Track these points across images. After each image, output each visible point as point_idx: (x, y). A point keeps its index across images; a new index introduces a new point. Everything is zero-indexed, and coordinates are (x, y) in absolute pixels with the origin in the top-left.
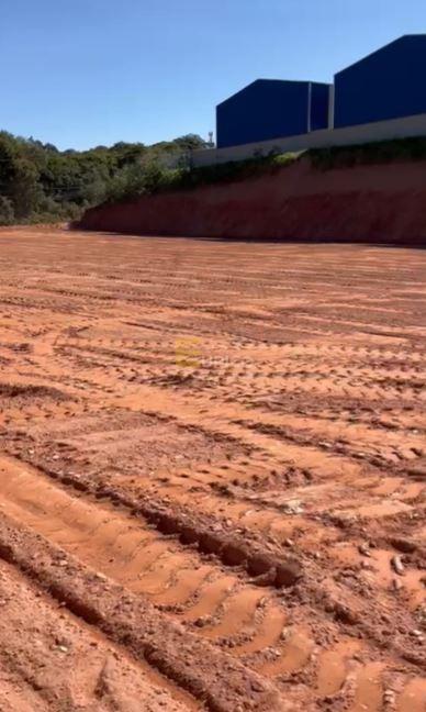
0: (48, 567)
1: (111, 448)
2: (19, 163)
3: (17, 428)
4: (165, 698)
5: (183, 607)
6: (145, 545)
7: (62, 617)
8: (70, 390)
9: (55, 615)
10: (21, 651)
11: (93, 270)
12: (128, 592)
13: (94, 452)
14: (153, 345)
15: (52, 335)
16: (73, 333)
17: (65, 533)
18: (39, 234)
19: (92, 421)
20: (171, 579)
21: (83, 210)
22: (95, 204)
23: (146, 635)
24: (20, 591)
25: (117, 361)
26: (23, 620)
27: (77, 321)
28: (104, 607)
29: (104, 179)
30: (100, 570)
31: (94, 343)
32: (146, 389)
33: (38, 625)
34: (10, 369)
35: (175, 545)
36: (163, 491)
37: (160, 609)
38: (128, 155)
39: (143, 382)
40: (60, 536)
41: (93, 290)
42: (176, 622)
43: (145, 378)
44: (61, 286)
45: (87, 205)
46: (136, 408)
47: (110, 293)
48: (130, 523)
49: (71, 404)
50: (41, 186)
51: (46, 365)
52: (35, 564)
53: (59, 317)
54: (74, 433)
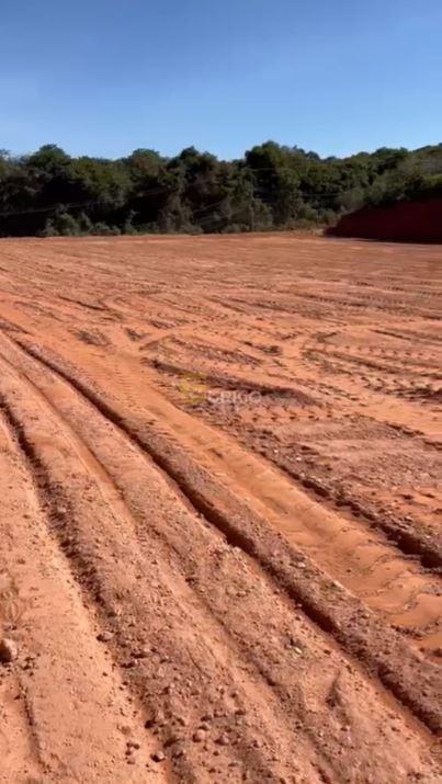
0: (287, 567)
1: (352, 457)
2: (281, 171)
3: (263, 427)
4: (399, 723)
5: (422, 633)
6: (384, 561)
7: (298, 619)
8: (315, 394)
9: (291, 615)
10: (258, 644)
11: (344, 276)
12: (366, 606)
13: (336, 459)
14: (402, 355)
15: (300, 339)
16: (322, 338)
17: (305, 536)
18: (294, 240)
19: (336, 428)
20: (410, 601)
21: (339, 216)
22: (352, 210)
23: (381, 654)
24: (260, 586)
25: (364, 369)
26: (262, 614)
27: (325, 327)
28: (340, 616)
29: (364, 186)
30: (337, 579)
31: (341, 349)
32: (392, 400)
33: (274, 621)
34: (259, 370)
35: (416, 567)
36: (405, 508)
37: (398, 629)
38: (389, 160)
39: (389, 393)
40: (300, 538)
41: (344, 296)
42: (414, 648)
43: (392, 388)
44: (311, 291)
45: (344, 211)
46: (380, 418)
47: (360, 300)
48: (371, 537)
49: (315, 409)
50: (301, 193)
51: (293, 369)
52: (275, 561)
53: (307, 322)
54: (318, 437)
